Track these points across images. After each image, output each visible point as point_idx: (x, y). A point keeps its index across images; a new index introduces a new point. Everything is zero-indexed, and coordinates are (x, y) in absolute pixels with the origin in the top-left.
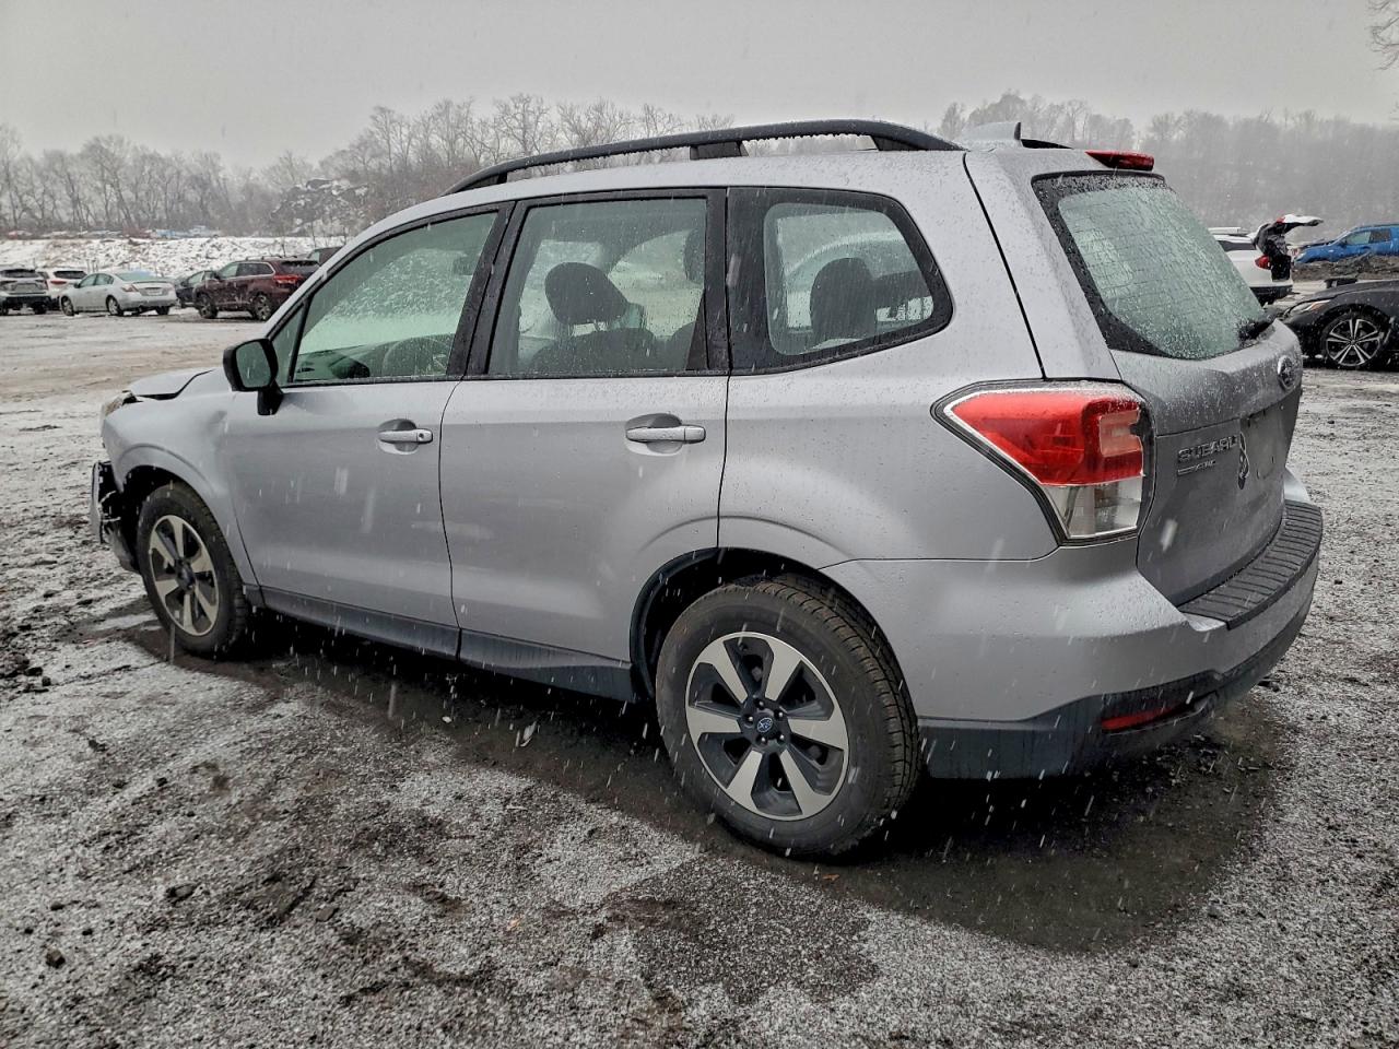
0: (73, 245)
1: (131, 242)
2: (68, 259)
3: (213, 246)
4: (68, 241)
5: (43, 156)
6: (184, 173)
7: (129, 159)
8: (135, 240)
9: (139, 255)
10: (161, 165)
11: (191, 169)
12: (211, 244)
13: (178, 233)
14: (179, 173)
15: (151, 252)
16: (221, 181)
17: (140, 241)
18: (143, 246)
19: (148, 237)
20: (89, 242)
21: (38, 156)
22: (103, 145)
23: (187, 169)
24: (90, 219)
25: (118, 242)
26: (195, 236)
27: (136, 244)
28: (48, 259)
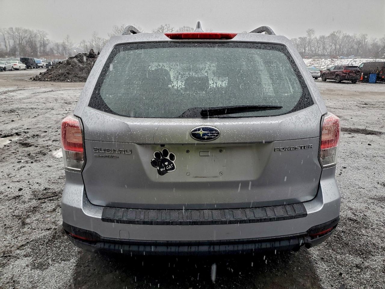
0: (318, 60)
1: (332, 60)
2: (315, 64)
3: (354, 61)
4: (317, 59)
5: (319, 37)
6: (355, 40)
7: (341, 37)
8: (333, 59)
9: (333, 63)
10: (349, 38)
11: (358, 39)
12: (354, 60)
13: (345, 57)
14: (354, 40)
15: (336, 62)
16: (366, 42)
17: (334, 59)
18: (334, 61)
19: (337, 58)
20: (322, 59)
21: (318, 38)
22: (335, 34)
23: (356, 39)
24: (326, 53)
25: (329, 59)
26: (350, 58)
27: (333, 60)
28: (311, 64)
